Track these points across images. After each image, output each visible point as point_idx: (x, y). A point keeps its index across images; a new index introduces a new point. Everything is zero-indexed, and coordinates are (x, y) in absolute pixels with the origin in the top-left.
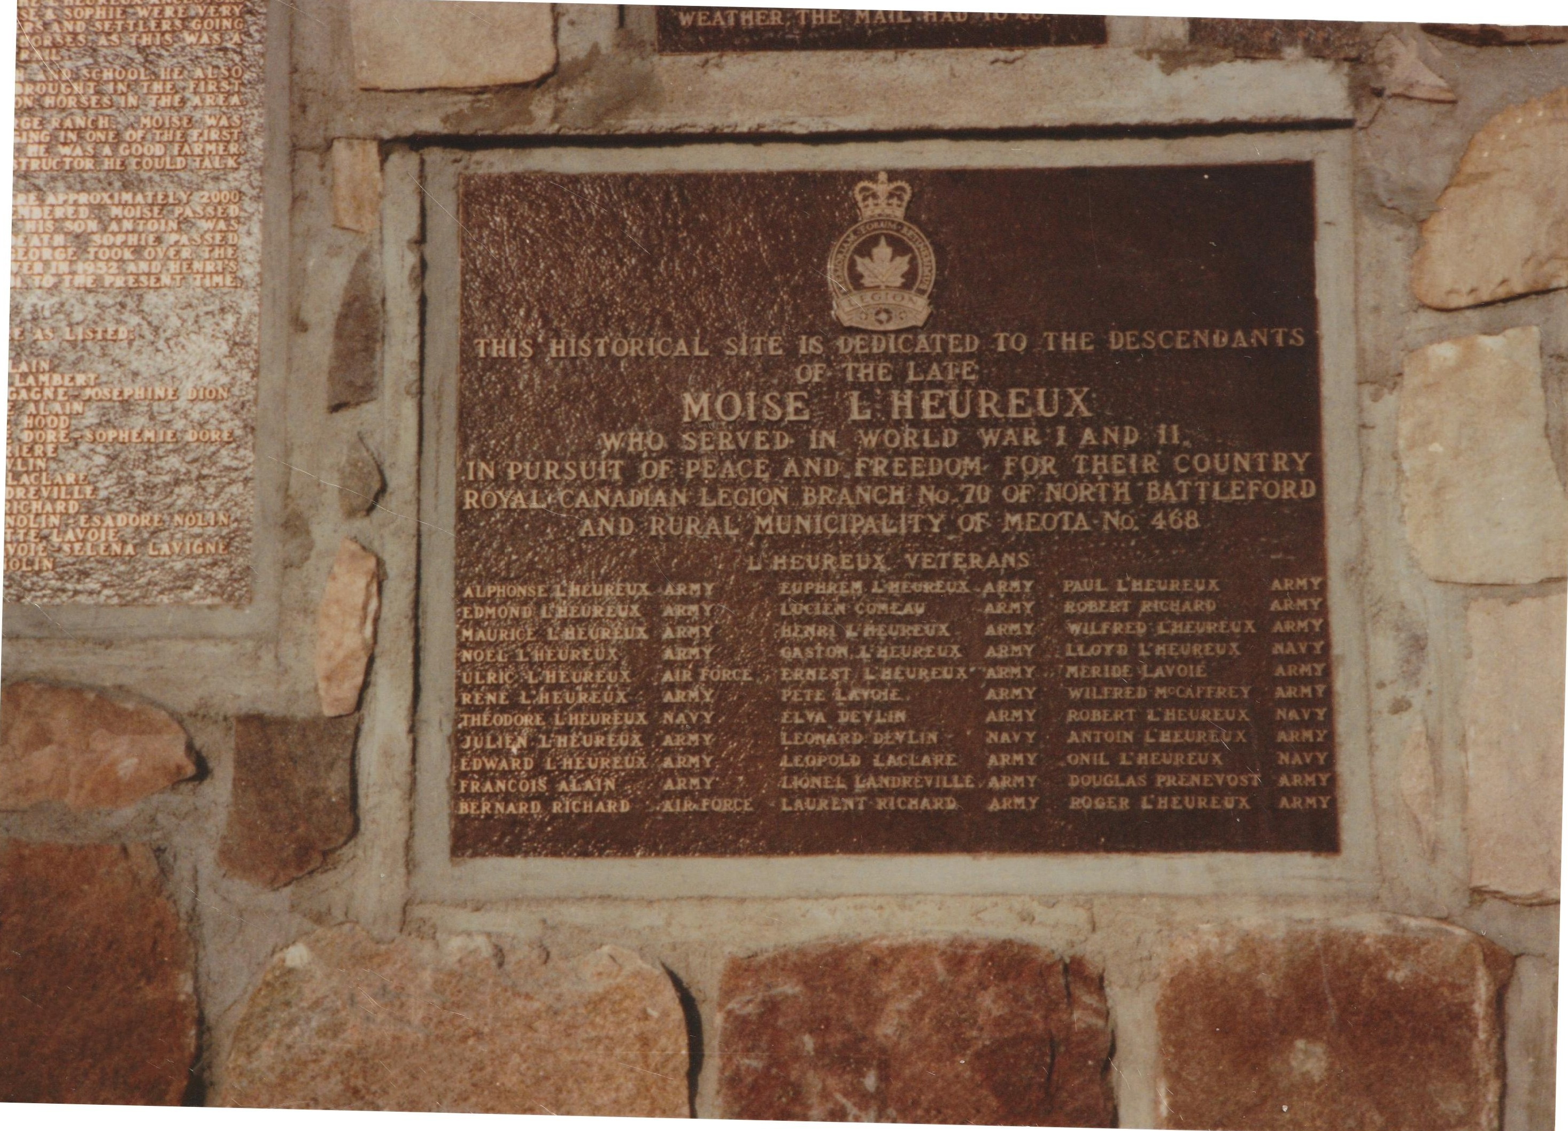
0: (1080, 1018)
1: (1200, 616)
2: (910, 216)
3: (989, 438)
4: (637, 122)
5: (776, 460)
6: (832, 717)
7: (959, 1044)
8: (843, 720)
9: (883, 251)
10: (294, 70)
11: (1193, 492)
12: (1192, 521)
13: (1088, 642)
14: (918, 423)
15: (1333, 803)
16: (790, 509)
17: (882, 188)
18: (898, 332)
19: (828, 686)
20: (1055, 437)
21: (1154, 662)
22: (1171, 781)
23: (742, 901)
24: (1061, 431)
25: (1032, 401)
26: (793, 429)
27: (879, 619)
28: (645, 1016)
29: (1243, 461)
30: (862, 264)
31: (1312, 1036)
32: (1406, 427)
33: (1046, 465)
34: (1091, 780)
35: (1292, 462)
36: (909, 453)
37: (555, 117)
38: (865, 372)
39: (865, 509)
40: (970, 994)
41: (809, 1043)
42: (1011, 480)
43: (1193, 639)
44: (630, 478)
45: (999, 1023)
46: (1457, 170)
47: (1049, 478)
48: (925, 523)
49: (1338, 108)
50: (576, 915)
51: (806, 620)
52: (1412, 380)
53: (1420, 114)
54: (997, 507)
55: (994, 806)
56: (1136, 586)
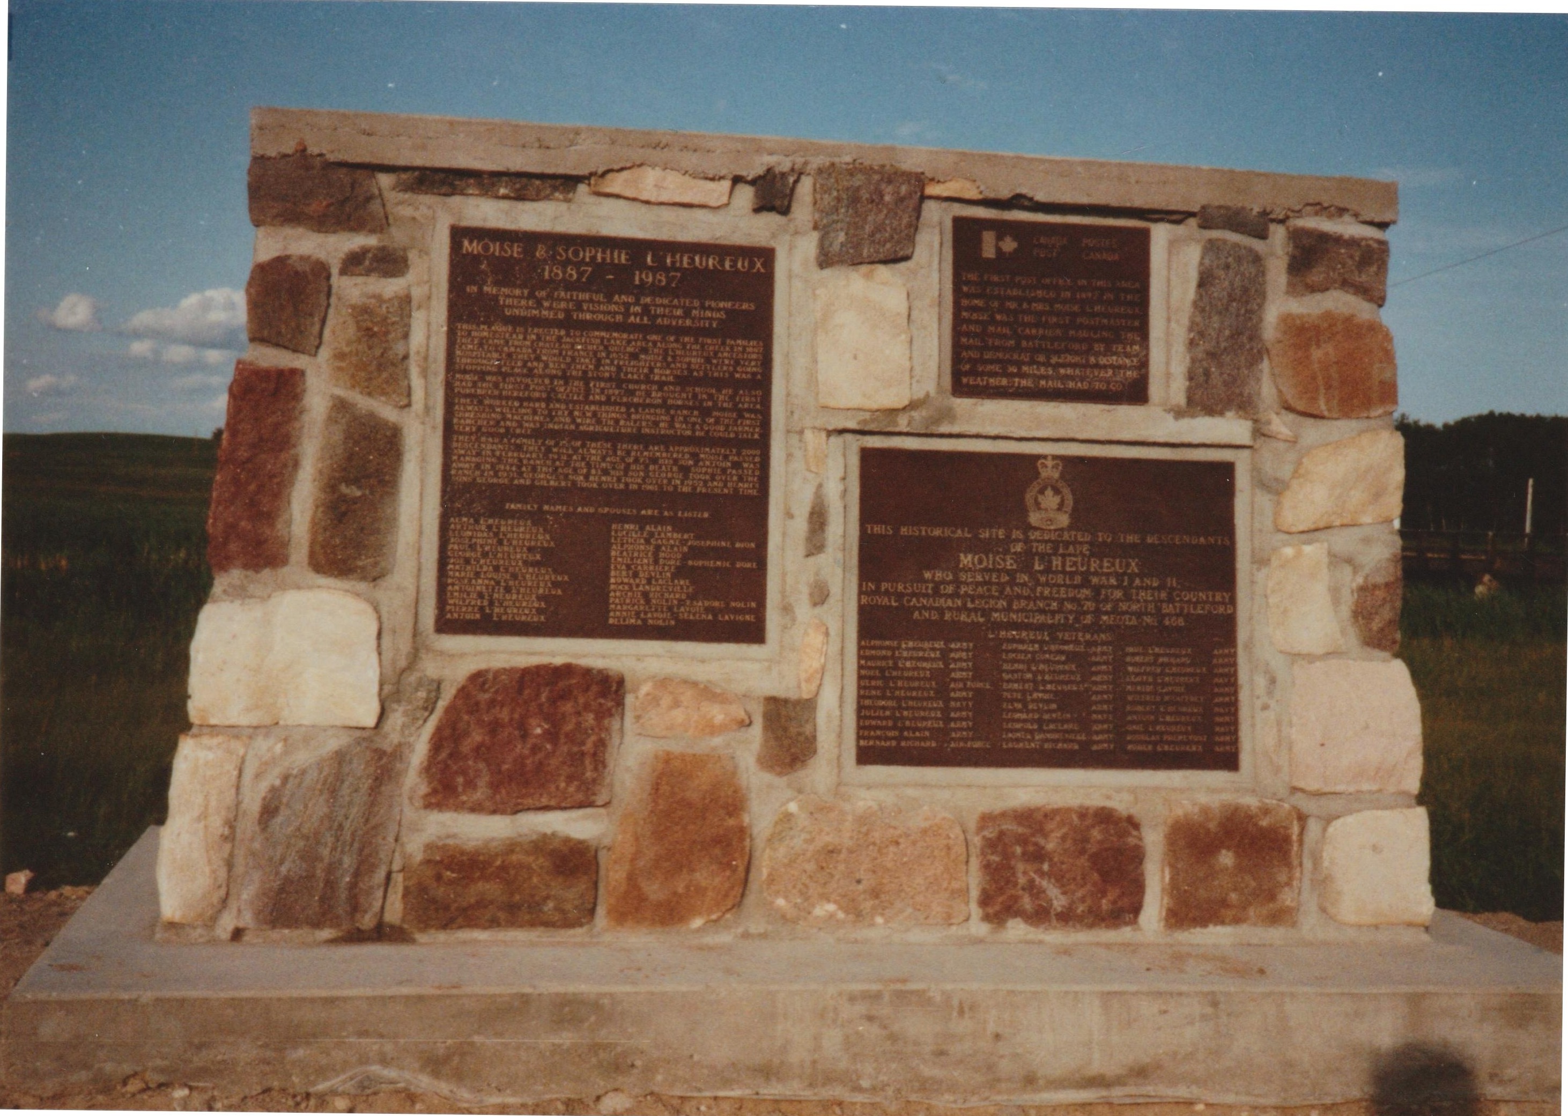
0: (1131, 841)
1: (1183, 665)
2: (1062, 476)
3: (1095, 580)
4: (944, 429)
5: (1001, 586)
6: (1025, 706)
7: (1082, 852)
8: (1030, 707)
9: (1049, 492)
10: (788, 395)
11: (1182, 609)
12: (1181, 622)
13: (1137, 675)
14: (1064, 572)
15: (1237, 748)
16: (1009, 609)
17: (1050, 463)
18: (1055, 530)
19: (1024, 692)
20: (1123, 581)
21: (1164, 685)
22: (1170, 738)
23: (985, 787)
24: (1126, 578)
25: (1113, 565)
26: (1008, 572)
27: (1047, 662)
28: (948, 837)
29: (1202, 595)
30: (1040, 498)
31: (1228, 848)
32: (1270, 584)
33: (1118, 594)
34: (1137, 737)
35: (1223, 597)
36: (1059, 586)
37: (909, 424)
38: (1041, 548)
39: (1042, 611)
40: (1088, 828)
41: (1018, 850)
42: (1103, 600)
43: (1181, 675)
44: (936, 593)
45: (1100, 842)
46: (1296, 471)
47: (1120, 600)
48: (1067, 619)
49: (1247, 441)
50: (910, 792)
51: (1015, 661)
52: (1275, 562)
53: (1282, 446)
54: (1097, 612)
55: (1095, 748)
56: (1157, 650)
